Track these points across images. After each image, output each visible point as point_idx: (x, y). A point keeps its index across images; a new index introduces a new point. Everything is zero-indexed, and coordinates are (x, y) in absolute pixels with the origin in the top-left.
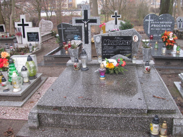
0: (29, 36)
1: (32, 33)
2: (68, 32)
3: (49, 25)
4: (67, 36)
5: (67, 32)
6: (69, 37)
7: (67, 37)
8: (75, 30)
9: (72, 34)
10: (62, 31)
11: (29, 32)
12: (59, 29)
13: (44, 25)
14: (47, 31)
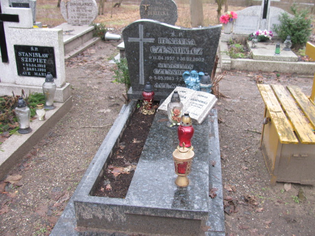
0: (23, 59)
1: (32, 49)
2: (164, 55)
3: (88, 8)
4: (156, 67)
5: (158, 54)
6: (162, 72)
7: (157, 72)
8: (187, 49)
9: (179, 62)
10: (138, 51)
11: (20, 43)
12: (130, 40)
13: (75, 7)
14: (80, 23)
